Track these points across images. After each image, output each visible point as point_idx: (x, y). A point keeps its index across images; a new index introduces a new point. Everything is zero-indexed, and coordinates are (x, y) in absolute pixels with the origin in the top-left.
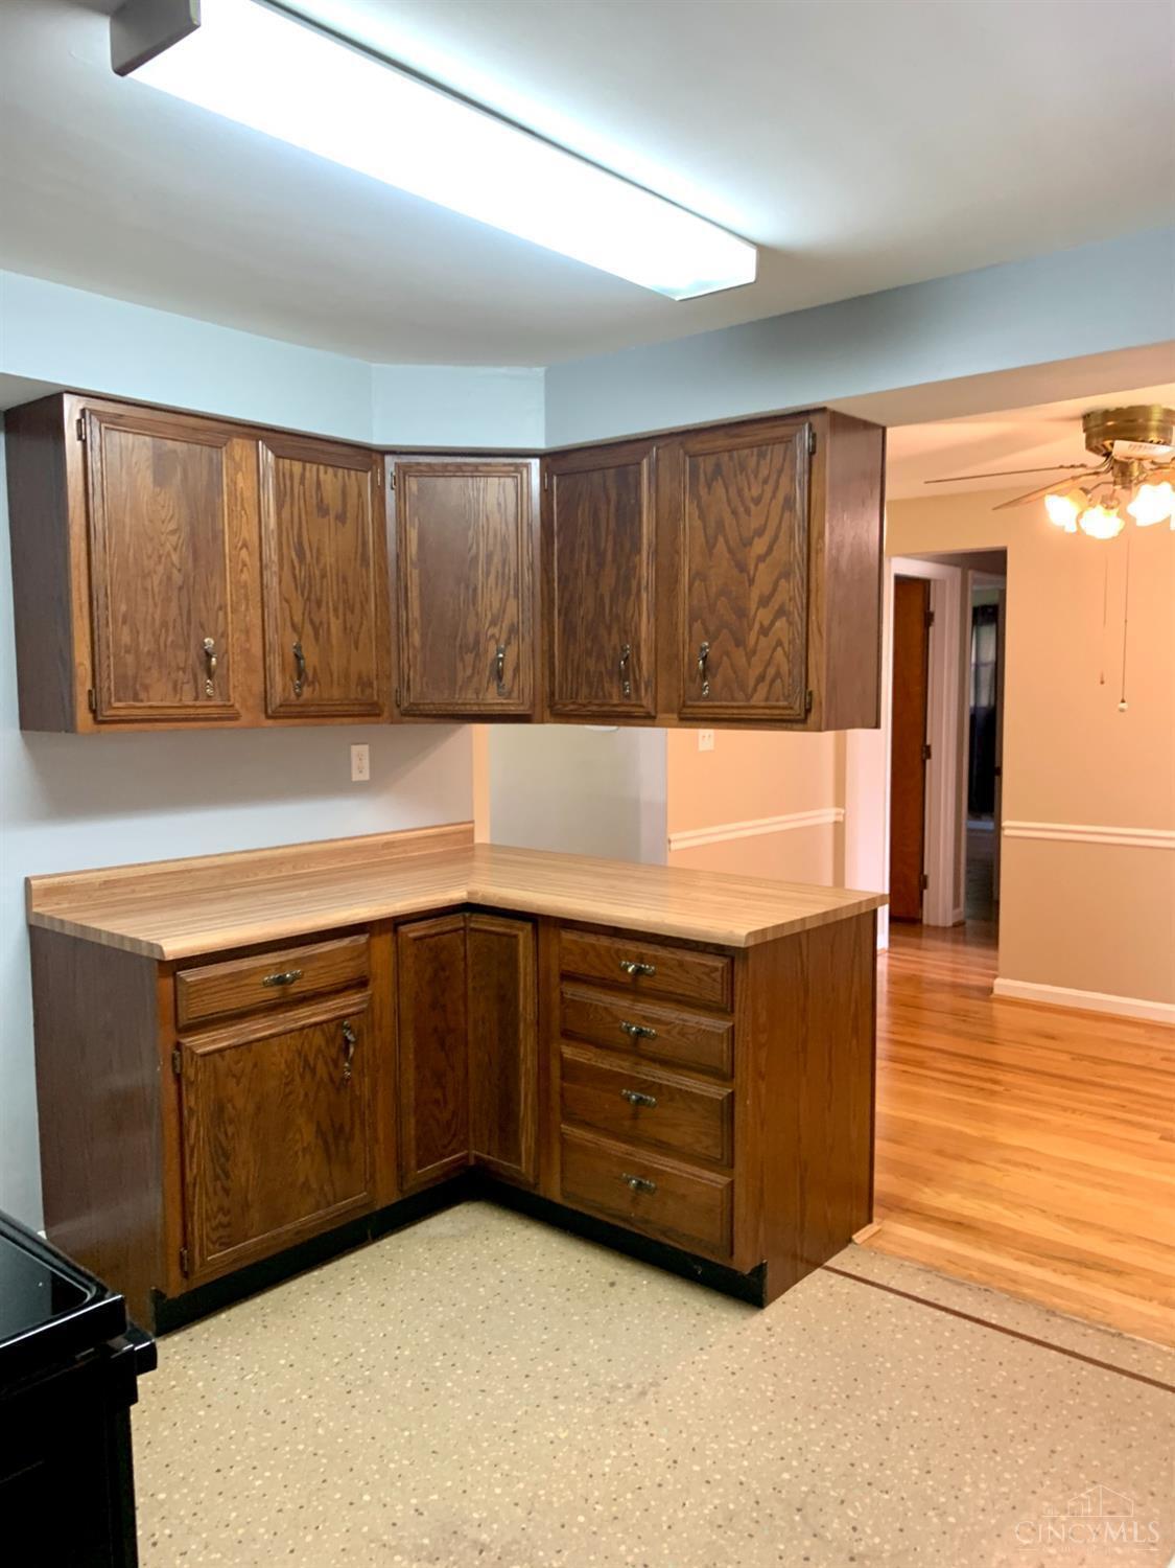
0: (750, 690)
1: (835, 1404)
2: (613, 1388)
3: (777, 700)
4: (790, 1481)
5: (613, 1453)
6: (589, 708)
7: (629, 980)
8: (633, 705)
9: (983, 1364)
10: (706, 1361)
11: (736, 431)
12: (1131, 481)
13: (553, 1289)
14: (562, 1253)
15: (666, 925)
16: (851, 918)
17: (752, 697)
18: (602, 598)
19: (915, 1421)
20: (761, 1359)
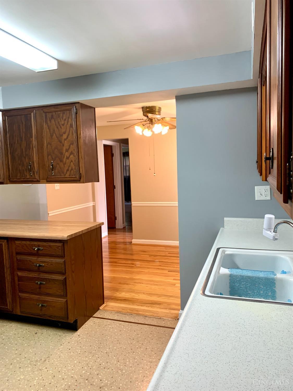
0: (65, 173)
1: (96, 351)
2: (37, 361)
3: (72, 176)
4: (85, 373)
5: (37, 378)
6: (20, 180)
7: (36, 252)
8: (33, 178)
9: (131, 332)
10: (62, 348)
11: (56, 107)
12: (153, 123)
13: (19, 339)
14: (21, 328)
15: (45, 236)
16: (95, 229)
17: (66, 174)
18: (22, 149)
19: (115, 350)
20: (77, 344)
